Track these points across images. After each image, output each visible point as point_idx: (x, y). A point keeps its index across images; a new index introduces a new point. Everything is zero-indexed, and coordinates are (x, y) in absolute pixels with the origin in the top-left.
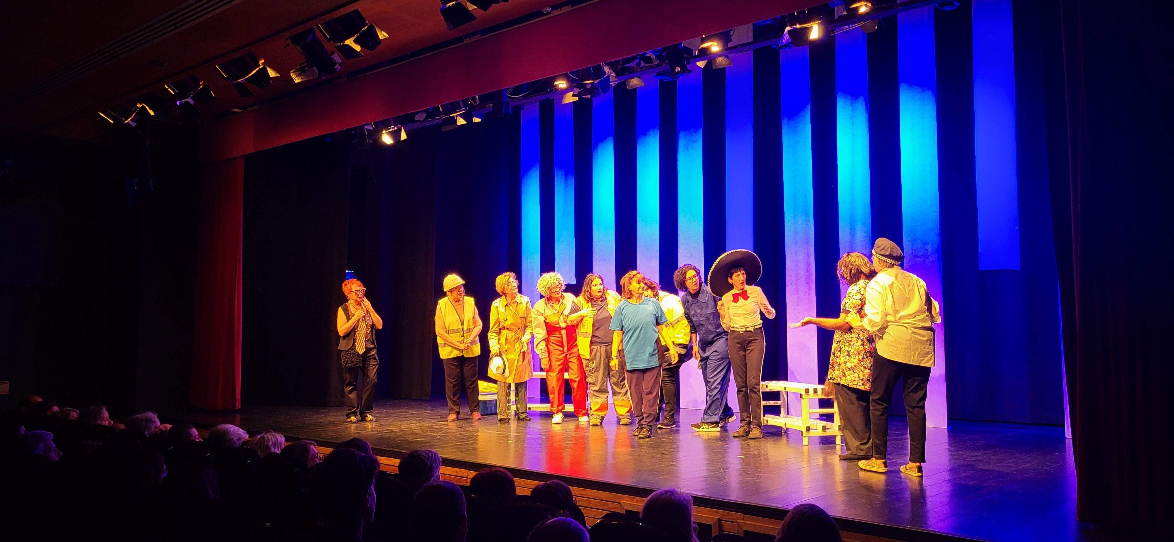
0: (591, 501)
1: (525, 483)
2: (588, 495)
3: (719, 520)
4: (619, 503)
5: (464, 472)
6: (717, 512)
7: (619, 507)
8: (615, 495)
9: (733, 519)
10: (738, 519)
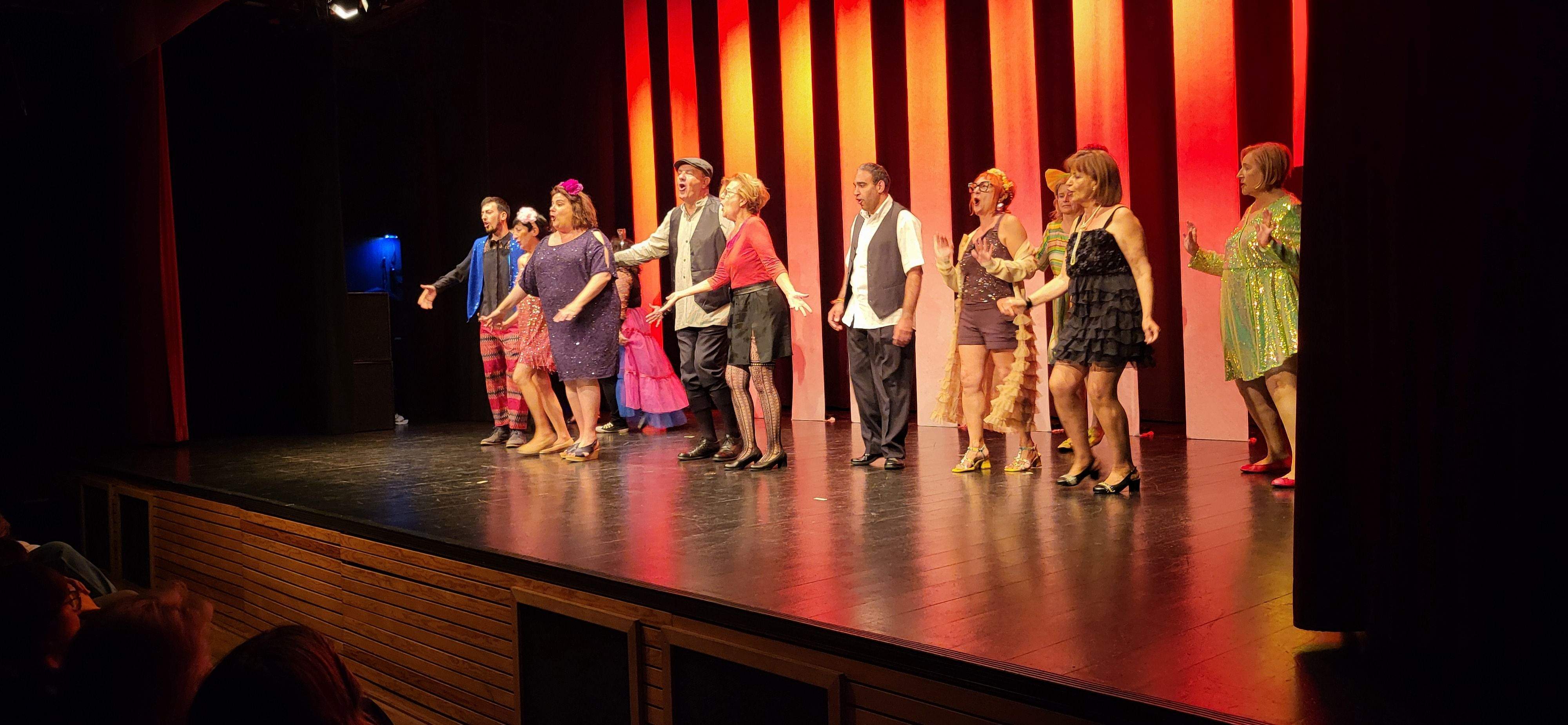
0: (478, 586)
1: (403, 555)
3: (639, 625)
4: (509, 589)
5: (336, 536)
6: (636, 610)
7: (509, 596)
10: (665, 624)
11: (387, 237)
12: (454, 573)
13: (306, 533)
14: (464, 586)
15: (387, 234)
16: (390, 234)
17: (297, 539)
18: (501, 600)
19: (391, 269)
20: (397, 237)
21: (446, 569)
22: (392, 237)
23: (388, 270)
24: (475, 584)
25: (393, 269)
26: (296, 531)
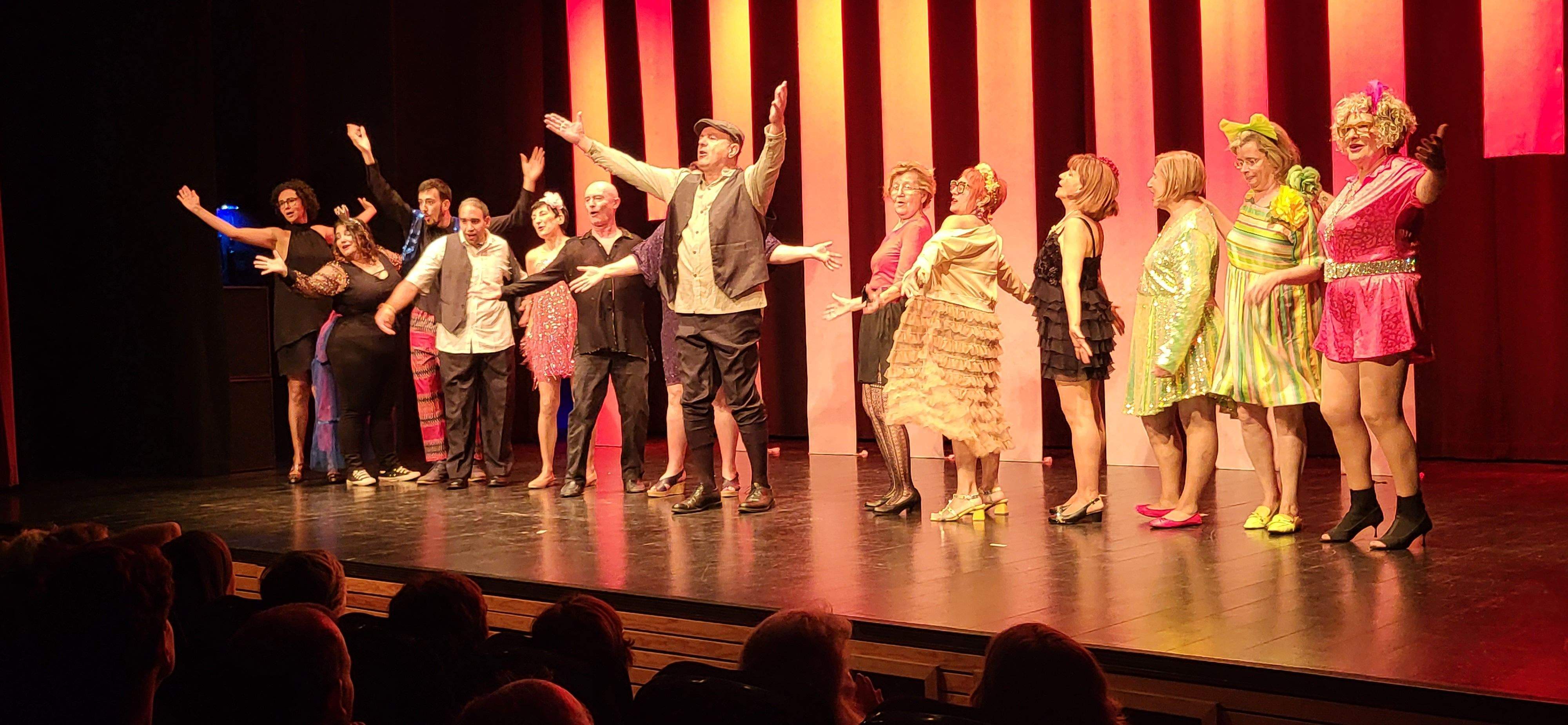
0: (688, 642)
2: (683, 631)
3: (939, 671)
6: (934, 655)
8: (734, 628)
9: (965, 667)
11: (225, 207)
12: (647, 628)
13: (383, 591)
14: (665, 643)
15: (223, 204)
16: (228, 205)
17: (368, 600)
18: (726, 655)
19: (228, 251)
20: (237, 208)
21: (633, 625)
22: (231, 208)
23: (224, 252)
24: (682, 641)
25: (232, 252)
26: (367, 590)
